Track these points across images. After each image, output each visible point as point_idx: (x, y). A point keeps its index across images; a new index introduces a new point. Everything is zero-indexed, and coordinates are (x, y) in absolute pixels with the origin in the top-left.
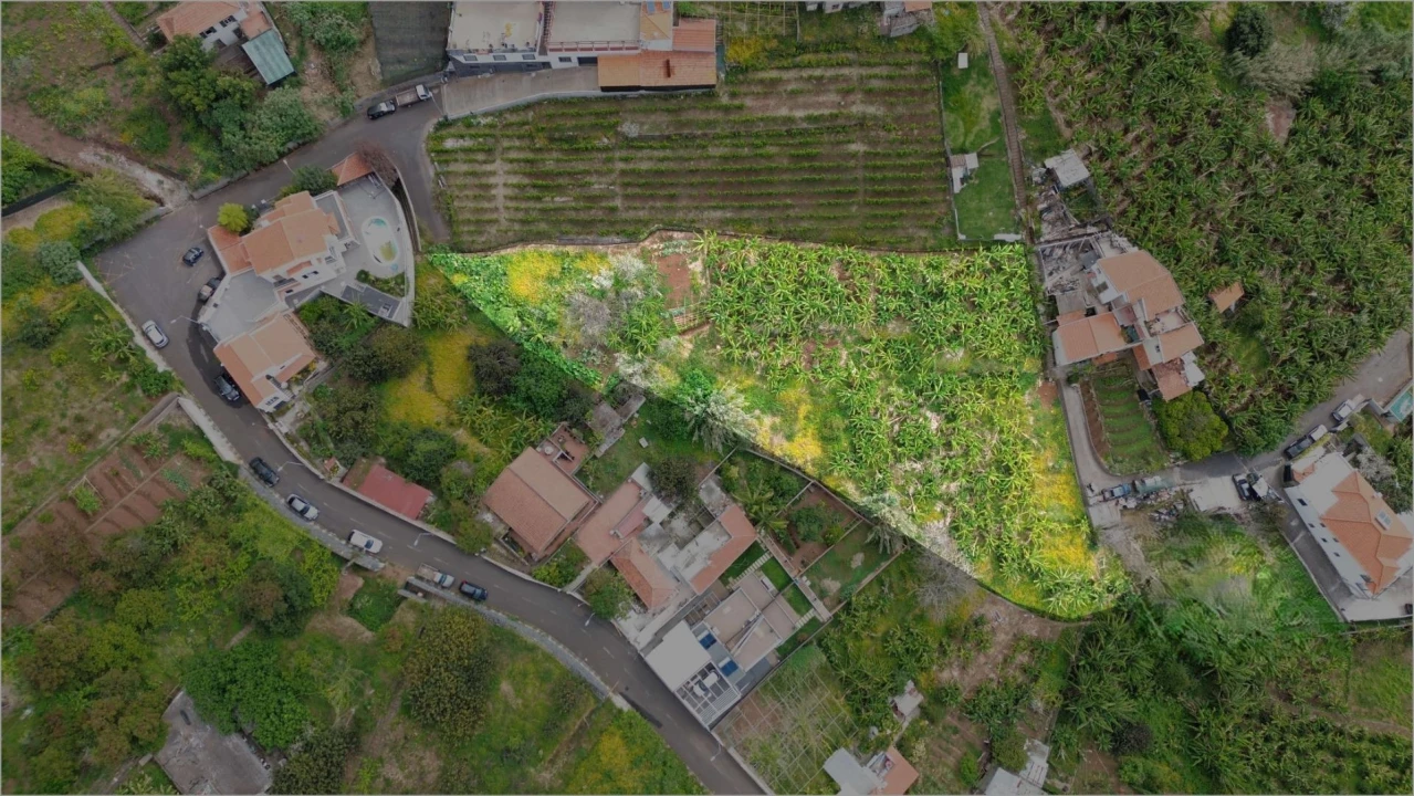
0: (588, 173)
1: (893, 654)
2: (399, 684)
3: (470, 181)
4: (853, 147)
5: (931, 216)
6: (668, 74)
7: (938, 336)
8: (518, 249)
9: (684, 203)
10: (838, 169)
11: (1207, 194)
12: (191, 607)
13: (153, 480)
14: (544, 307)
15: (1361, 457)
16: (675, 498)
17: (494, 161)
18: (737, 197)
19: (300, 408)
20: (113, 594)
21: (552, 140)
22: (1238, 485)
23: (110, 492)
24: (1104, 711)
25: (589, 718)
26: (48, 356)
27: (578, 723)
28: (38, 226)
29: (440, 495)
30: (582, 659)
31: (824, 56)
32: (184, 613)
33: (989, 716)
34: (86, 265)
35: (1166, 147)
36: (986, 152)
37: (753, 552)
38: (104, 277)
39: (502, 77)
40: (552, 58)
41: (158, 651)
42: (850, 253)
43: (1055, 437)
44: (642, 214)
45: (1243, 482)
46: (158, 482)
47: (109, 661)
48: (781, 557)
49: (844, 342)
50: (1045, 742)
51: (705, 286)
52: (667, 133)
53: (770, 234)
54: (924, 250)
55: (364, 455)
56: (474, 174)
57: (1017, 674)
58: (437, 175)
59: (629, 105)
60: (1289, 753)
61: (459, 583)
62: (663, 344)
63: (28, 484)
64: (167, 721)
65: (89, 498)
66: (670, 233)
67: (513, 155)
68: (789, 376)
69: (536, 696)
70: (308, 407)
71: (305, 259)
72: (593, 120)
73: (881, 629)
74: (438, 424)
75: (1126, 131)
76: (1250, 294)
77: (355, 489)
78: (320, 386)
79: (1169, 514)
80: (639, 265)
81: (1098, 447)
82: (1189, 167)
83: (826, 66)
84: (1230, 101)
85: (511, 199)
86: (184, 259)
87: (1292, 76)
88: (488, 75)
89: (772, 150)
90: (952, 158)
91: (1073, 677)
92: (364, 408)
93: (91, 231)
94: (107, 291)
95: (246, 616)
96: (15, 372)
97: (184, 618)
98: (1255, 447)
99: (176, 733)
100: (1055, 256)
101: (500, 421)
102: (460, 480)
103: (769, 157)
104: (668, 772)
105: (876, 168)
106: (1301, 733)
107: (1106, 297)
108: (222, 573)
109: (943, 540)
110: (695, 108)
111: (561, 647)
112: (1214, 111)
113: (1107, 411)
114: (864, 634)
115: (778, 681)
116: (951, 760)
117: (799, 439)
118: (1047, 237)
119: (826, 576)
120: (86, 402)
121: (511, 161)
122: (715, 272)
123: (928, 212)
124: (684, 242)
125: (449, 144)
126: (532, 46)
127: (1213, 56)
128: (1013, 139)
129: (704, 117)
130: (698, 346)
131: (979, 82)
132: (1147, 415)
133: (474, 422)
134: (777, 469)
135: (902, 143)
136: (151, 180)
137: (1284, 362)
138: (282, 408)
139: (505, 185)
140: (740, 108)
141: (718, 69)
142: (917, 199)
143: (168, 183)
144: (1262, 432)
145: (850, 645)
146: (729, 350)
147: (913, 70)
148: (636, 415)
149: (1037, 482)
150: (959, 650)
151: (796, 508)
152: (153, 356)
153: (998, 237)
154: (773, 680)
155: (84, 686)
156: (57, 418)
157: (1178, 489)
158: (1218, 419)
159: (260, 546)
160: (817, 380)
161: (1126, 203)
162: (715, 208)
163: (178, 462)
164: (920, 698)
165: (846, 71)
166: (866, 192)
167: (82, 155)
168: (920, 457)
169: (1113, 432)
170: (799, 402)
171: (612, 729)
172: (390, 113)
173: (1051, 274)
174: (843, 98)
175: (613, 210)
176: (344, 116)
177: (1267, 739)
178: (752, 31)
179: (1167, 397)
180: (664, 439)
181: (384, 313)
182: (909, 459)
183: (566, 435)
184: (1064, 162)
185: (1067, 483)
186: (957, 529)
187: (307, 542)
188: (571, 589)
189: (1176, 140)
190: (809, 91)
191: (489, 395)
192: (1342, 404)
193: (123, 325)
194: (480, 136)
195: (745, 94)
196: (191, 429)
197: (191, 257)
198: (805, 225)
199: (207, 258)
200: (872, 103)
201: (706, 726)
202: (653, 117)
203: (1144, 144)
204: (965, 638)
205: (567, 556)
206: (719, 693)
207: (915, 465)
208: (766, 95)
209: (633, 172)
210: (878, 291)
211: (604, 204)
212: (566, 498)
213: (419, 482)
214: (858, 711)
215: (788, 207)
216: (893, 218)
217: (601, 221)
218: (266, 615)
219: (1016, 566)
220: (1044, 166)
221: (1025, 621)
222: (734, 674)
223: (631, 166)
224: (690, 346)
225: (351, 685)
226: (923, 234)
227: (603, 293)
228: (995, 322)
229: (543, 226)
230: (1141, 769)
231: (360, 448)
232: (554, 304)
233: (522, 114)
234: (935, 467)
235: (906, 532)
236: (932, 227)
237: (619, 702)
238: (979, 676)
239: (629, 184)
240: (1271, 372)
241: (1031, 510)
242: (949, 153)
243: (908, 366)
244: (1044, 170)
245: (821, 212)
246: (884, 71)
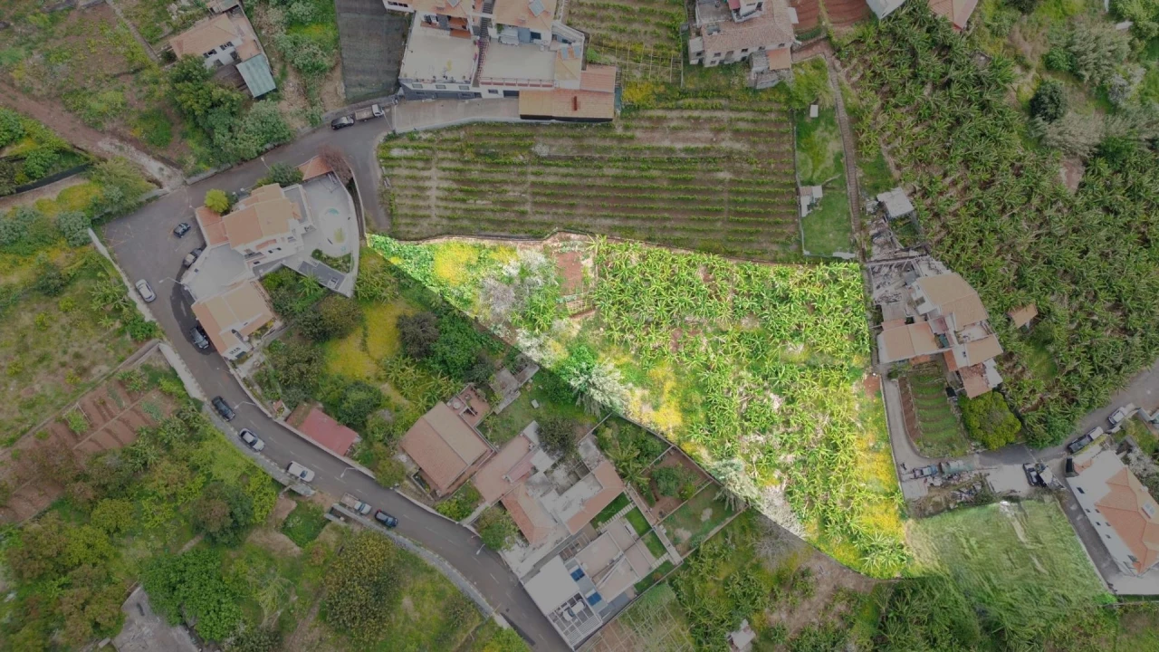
0: (505, 182)
1: (732, 596)
2: (318, 594)
3: (410, 183)
4: (721, 175)
5: (781, 234)
6: (575, 108)
7: (783, 332)
8: (444, 240)
9: (581, 211)
10: (708, 192)
11: (1009, 230)
12: (153, 517)
13: (133, 409)
14: (462, 287)
15: (1131, 456)
16: (558, 452)
17: (430, 169)
18: (623, 209)
19: (257, 358)
20: (91, 502)
21: (478, 154)
22: (1028, 472)
23: (96, 417)
25: (474, 633)
26: (57, 303)
27: (465, 636)
28: (60, 199)
29: (365, 437)
30: (472, 582)
31: (702, 101)
32: (147, 521)
34: (95, 231)
35: (977, 190)
36: (830, 185)
37: (619, 502)
38: (108, 242)
39: (442, 102)
40: (483, 90)
41: (123, 552)
42: (715, 260)
43: (875, 422)
44: (546, 218)
45: (1033, 470)
46: (137, 412)
47: (82, 557)
48: (643, 507)
49: (705, 332)
51: (594, 279)
52: (571, 154)
53: (649, 240)
54: (774, 261)
55: (306, 400)
56: (413, 178)
57: (836, 620)
58: (384, 177)
59: (542, 131)
61: (375, 511)
62: (557, 323)
63: (31, 406)
64: (125, 612)
65: (79, 422)
66: (568, 235)
67: (446, 165)
68: (658, 356)
69: (431, 611)
70: (263, 358)
71: (272, 238)
72: (512, 141)
73: (723, 574)
74: (368, 378)
75: (945, 175)
76: (1042, 315)
77: (296, 427)
78: (275, 341)
79: (969, 493)
80: (541, 259)
81: (911, 433)
82: (996, 208)
83: (703, 109)
84: (1031, 156)
85: (442, 199)
86: (175, 232)
87: (1083, 140)
88: (430, 100)
89: (655, 173)
90: (802, 189)
91: (882, 627)
92: (309, 361)
93: (102, 205)
94: (110, 254)
95: (197, 528)
96: (30, 315)
97: (147, 526)
98: (1043, 441)
99: (131, 622)
100: (882, 273)
101: (419, 379)
102: (382, 426)
103: (652, 179)
105: (738, 193)
107: (923, 309)
108: (181, 490)
109: (778, 502)
110: (595, 136)
111: (455, 571)
112: (1018, 164)
113: (920, 402)
114: (709, 577)
115: (634, 612)
117: (663, 409)
118: (877, 257)
119: (679, 526)
120: (84, 342)
121: (444, 170)
122: (602, 267)
123: (779, 230)
124: (580, 243)
125: (395, 153)
126: (467, 79)
127: (1019, 120)
128: (852, 176)
129: (601, 143)
130: (587, 326)
131: (826, 129)
132: (953, 410)
134: (643, 433)
135: (761, 174)
136: (154, 167)
137: (1069, 373)
138: (242, 358)
139: (437, 188)
140: (631, 138)
141: (616, 106)
142: (771, 220)
143: (167, 171)
144: (1049, 429)
145: (696, 586)
146: (610, 333)
147: (773, 116)
148: (531, 381)
149: (859, 459)
150: (787, 596)
151: (658, 467)
152: (142, 309)
153: (835, 254)
154: (630, 612)
155: (60, 577)
156: (60, 353)
157: (977, 472)
158: (1013, 415)
159: (214, 470)
160: (682, 362)
161: (943, 233)
162: (606, 217)
163: (154, 396)
164: (752, 635)
165: (718, 114)
166: (729, 211)
167: (100, 144)
168: (763, 431)
169: (924, 421)
170: (665, 378)
171: (493, 643)
172: (350, 125)
173: (878, 287)
174: (715, 135)
175: (523, 213)
176: (313, 126)
178: (644, 78)
179: (970, 395)
180: (552, 402)
181: (331, 285)
182: (754, 432)
183: (472, 394)
184: (893, 197)
185: (885, 461)
186: (791, 493)
187: (253, 469)
188: (467, 523)
189: (985, 185)
190: (688, 128)
191: (412, 356)
192: (1116, 411)
193: (120, 282)
194: (421, 148)
195: (636, 128)
196: (167, 370)
197: (180, 230)
198: (678, 235)
199: (192, 232)
200: (738, 141)
201: (572, 647)
202: (561, 141)
203: (959, 187)
204: (793, 587)
205: (466, 495)
206: (584, 619)
207: (758, 438)
208: (653, 129)
209: (541, 184)
210: (735, 292)
211: (516, 208)
212: (469, 445)
213: (349, 425)
214: (700, 643)
215: (665, 219)
216: (751, 234)
217: (513, 221)
218: (214, 528)
219: (839, 528)
220: (877, 200)
221: (845, 574)
222: (597, 605)
223: (540, 179)
224: (579, 327)
225: (279, 591)
226: (775, 248)
227: (510, 280)
228: (831, 324)
229: (466, 223)
231: (302, 394)
232: (470, 287)
233: (455, 132)
234: (775, 440)
235: (748, 495)
236: (783, 243)
237: (501, 621)
238: (803, 620)
239: (538, 194)
240: (1058, 380)
241: (854, 483)
242: (799, 184)
243: (757, 355)
244: (876, 203)
245: (692, 226)
246: (749, 115)
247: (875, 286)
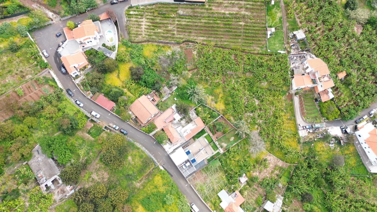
0: (168, 24)
1: (240, 166)
2: (100, 152)
3: (136, 23)
4: (241, 23)
5: (261, 44)
7: (260, 77)
8: (147, 43)
9: (193, 34)
10: (236, 29)
11: (338, 45)
12: (44, 124)
13: (39, 90)
14: (152, 59)
16: (183, 114)
17: (143, 18)
18: (208, 34)
19: (82, 77)
20: (23, 117)
21: (159, 14)
22: (342, 129)
23: (27, 92)
24: (300, 188)
25: (152, 170)
26: (16, 54)
27: (149, 171)
28: (18, 22)
29: (117, 105)
30: (152, 155)
32: (42, 125)
33: (266, 186)
34: (29, 34)
35: (327, 32)
36: (277, 28)
37: (202, 132)
38: (34, 38)
41: (33, 135)
42: (238, 52)
43: (290, 110)
44: (181, 36)
45: (344, 128)
46: (40, 91)
47: (19, 134)
48: (211, 135)
49: (234, 78)
50: (282, 196)
51: (197, 58)
52: (190, 14)
53: (216, 45)
54: (258, 54)
55: (98, 92)
56: (137, 21)
57: (275, 176)
58: (127, 20)
59: (181, 6)
60: (352, 207)
61: (120, 129)
62: (183, 72)
63: (5, 86)
64: (33, 153)
65: (21, 92)
66: (188, 43)
67: (148, 17)
68: (217, 85)
69: (138, 162)
70: (84, 77)
71: (88, 37)
72: (171, 9)
73: (237, 159)
74: (119, 87)
75: (316, 26)
76: (348, 75)
77: (94, 100)
78: (88, 73)
79: (322, 135)
80: (179, 50)
81: (303, 114)
82: (333, 37)
84: (345, 22)
85: (147, 29)
86: (56, 35)
87: (362, 17)
89: (219, 22)
90: (268, 28)
91: (291, 178)
92: (100, 79)
93: (32, 24)
94: (34, 41)
95: (59, 129)
96: (6, 58)
97: (42, 126)
98: (347, 118)
99: (35, 156)
100: (294, 59)
101: (136, 88)
102: (124, 101)
103: (218, 24)
104: (173, 188)
105: (247, 29)
106: (356, 202)
107: (307, 71)
108: (54, 115)
109: (257, 135)
110: (199, 8)
111: (146, 150)
112: (341, 24)
113: (306, 104)
114: (232, 159)
115: (207, 168)
116: (254, 198)
117: (218, 103)
118: (292, 53)
119: (223, 142)
120: (24, 68)
121: (148, 19)
122: (200, 54)
123: (260, 42)
124: (192, 46)
125: (131, 13)
127: (342, 10)
128: (285, 25)
129: (201, 11)
130: (193, 75)
131: (277, 8)
132: (317, 106)
133: (129, 87)
134: (212, 111)
135: (255, 23)
136: (50, 14)
137: (357, 96)
138: (77, 77)
139: (145, 25)
140: (211, 9)
142: (257, 39)
143: (55, 16)
144: (350, 114)
145: (228, 162)
146: (201, 76)
147: (259, 4)
148: (174, 91)
149: (285, 122)
150: (259, 167)
151: (216, 122)
152: (43, 58)
153: (279, 51)
154: (205, 168)
155: (11, 141)
156: (16, 71)
157: (324, 128)
158: (337, 109)
159: (66, 110)
160: (225, 87)
161: (315, 46)
162: (201, 36)
163: (47, 86)
164: (247, 179)
165: (241, 2)
166: (243, 36)
167: (33, 5)
168: (252, 112)
169: (307, 110)
170: (220, 93)
171: (159, 174)
172: (116, 3)
173: (293, 64)
174: (239, 9)
175: (174, 34)
176: (104, 3)
177: (346, 203)
179: (323, 101)
180: (181, 98)
181: (108, 55)
182: (249, 112)
183: (154, 95)
184: (299, 32)
185: (293, 123)
186: (261, 133)
187: (79, 111)
188: (151, 135)
189: (330, 30)
191: (134, 80)
192: (372, 110)
193: (37, 49)
194: (140, 11)
195: (213, 6)
196: (52, 79)
197: (58, 35)
198: (226, 43)
199: (62, 36)
200: (247, 12)
201: (185, 177)
202: (187, 10)
203: (321, 31)
204: (261, 164)
205: (151, 127)
206: (190, 168)
207: (250, 114)
208: (218, 6)
209: (180, 25)
210: (244, 64)
211: (171, 32)
212: (153, 110)
213: (113, 101)
214: (229, 180)
215: (221, 38)
216: (250, 43)
217: (170, 37)
218: (65, 127)
219: (277, 145)
220: (293, 33)
221: (278, 162)
222: (195, 163)
223: (180, 23)
224: (191, 75)
225: (86, 151)
226: (258, 49)
227: (169, 56)
228: (277, 75)
229: (154, 37)
230: (309, 206)
231: (97, 90)
232: (155, 59)
233: (152, 6)
234: (256, 114)
235: (246, 132)
236: (261, 47)
237: (161, 168)
238: (264, 176)
239: (179, 28)
240: (353, 98)
241: (282, 130)
242: (267, 27)
243: (251, 85)
244: (293, 34)
245: (230, 40)
246: (251, 3)
247: (291, 63)
